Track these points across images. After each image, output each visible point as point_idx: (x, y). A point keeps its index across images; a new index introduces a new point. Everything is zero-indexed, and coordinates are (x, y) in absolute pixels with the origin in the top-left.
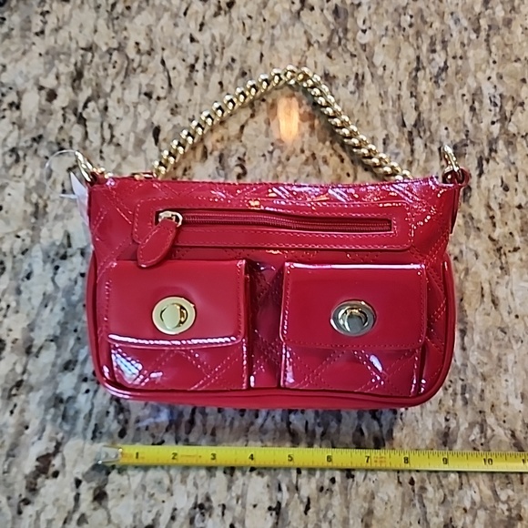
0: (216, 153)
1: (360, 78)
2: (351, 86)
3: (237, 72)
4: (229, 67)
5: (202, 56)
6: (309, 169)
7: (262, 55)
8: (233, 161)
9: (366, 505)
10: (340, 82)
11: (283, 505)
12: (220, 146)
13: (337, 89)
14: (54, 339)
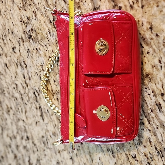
0: (19, 63)
1: (35, 12)
2: (34, 18)
3: (11, 33)
4: (9, 33)
5: (3, 34)
6: (38, 55)
7: (13, 23)
8: (23, 64)
9: (88, 151)
10: (31, 18)
11: (72, 157)
12: (18, 61)
13: (32, 21)
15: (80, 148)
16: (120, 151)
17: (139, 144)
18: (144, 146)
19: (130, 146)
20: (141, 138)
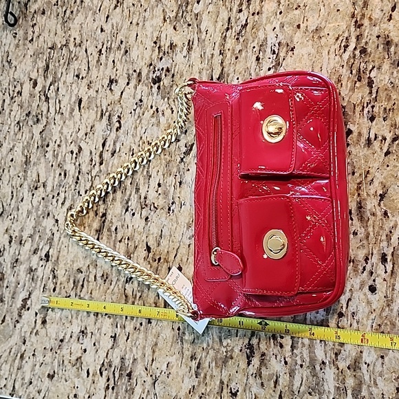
0: (107, 114)
1: (191, 43)
2: (185, 52)
3: (123, 50)
4: (119, 48)
5: (106, 42)
7: (137, 35)
8: (115, 119)
9: (155, 340)
10: (178, 49)
11: (117, 335)
12: (109, 109)
13: (176, 55)
14: (31, 236)
15: (142, 328)
16: (214, 370)
17: (254, 375)
18: (262, 384)
19: (237, 372)
20: (263, 369)
